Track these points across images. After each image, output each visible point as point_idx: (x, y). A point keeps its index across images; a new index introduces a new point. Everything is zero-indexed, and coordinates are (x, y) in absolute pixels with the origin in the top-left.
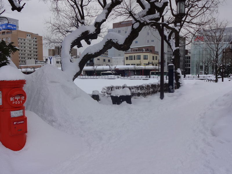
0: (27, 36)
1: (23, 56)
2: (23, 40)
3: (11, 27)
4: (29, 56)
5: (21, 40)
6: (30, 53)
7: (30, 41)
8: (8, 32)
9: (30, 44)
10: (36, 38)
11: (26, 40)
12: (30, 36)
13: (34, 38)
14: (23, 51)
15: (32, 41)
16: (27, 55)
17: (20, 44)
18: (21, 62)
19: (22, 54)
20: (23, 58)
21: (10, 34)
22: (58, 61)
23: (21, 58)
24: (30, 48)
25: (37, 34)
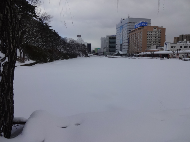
0: (154, 29)
1: (150, 43)
2: (151, 32)
3: (144, 24)
4: (154, 43)
5: (149, 32)
6: (155, 41)
7: (156, 32)
8: (141, 28)
9: (155, 35)
10: (160, 30)
11: (153, 32)
12: (156, 29)
13: (159, 30)
14: (150, 40)
15: (157, 32)
16: (153, 42)
17: (148, 35)
18: (148, 48)
19: (149, 42)
20: (150, 45)
21: (142, 29)
22: (172, 45)
23: (148, 45)
24: (155, 37)
25: (162, 27)
